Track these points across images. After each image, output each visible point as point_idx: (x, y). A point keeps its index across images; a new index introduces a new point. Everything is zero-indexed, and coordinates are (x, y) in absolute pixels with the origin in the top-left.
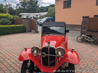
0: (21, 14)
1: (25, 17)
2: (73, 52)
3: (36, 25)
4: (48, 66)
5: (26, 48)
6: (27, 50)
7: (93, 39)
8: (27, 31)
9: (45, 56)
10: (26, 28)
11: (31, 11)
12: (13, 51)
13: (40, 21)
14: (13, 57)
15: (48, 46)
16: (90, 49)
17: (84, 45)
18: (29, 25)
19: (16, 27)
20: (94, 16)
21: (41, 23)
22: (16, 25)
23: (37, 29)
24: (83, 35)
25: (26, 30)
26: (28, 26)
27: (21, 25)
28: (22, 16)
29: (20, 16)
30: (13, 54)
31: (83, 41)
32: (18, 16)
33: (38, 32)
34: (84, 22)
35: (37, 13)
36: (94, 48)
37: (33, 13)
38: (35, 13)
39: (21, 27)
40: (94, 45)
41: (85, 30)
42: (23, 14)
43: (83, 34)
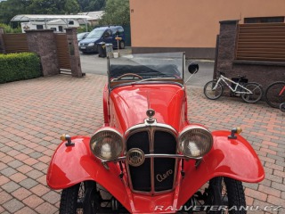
0: (17, 18)
1: (33, 27)
2: (236, 138)
3: (73, 53)
4: (149, 190)
5: (68, 139)
6: (73, 145)
7: (251, 89)
8: (45, 72)
9: (142, 160)
10: (43, 62)
11: (48, 7)
12: (12, 144)
13: (84, 38)
14: (15, 164)
15: (146, 124)
16: (246, 120)
17: (227, 107)
18: (51, 54)
19: (10, 61)
20: (245, 19)
21: (86, 44)
22: (9, 56)
23: (79, 65)
24: (222, 78)
25: (42, 70)
26: (47, 56)
27: (26, 55)
28: (23, 25)
29: (16, 25)
30: (13, 153)
31: (223, 94)
32: (7, 23)
33: (84, 75)
34: (223, 37)
35: (69, 14)
36: (256, 115)
37: (58, 14)
38: (63, 14)
39: (25, 60)
40: (255, 106)
41: (228, 63)
42: (23, 19)
43: (221, 73)
